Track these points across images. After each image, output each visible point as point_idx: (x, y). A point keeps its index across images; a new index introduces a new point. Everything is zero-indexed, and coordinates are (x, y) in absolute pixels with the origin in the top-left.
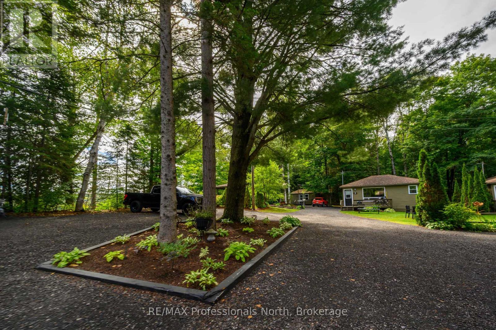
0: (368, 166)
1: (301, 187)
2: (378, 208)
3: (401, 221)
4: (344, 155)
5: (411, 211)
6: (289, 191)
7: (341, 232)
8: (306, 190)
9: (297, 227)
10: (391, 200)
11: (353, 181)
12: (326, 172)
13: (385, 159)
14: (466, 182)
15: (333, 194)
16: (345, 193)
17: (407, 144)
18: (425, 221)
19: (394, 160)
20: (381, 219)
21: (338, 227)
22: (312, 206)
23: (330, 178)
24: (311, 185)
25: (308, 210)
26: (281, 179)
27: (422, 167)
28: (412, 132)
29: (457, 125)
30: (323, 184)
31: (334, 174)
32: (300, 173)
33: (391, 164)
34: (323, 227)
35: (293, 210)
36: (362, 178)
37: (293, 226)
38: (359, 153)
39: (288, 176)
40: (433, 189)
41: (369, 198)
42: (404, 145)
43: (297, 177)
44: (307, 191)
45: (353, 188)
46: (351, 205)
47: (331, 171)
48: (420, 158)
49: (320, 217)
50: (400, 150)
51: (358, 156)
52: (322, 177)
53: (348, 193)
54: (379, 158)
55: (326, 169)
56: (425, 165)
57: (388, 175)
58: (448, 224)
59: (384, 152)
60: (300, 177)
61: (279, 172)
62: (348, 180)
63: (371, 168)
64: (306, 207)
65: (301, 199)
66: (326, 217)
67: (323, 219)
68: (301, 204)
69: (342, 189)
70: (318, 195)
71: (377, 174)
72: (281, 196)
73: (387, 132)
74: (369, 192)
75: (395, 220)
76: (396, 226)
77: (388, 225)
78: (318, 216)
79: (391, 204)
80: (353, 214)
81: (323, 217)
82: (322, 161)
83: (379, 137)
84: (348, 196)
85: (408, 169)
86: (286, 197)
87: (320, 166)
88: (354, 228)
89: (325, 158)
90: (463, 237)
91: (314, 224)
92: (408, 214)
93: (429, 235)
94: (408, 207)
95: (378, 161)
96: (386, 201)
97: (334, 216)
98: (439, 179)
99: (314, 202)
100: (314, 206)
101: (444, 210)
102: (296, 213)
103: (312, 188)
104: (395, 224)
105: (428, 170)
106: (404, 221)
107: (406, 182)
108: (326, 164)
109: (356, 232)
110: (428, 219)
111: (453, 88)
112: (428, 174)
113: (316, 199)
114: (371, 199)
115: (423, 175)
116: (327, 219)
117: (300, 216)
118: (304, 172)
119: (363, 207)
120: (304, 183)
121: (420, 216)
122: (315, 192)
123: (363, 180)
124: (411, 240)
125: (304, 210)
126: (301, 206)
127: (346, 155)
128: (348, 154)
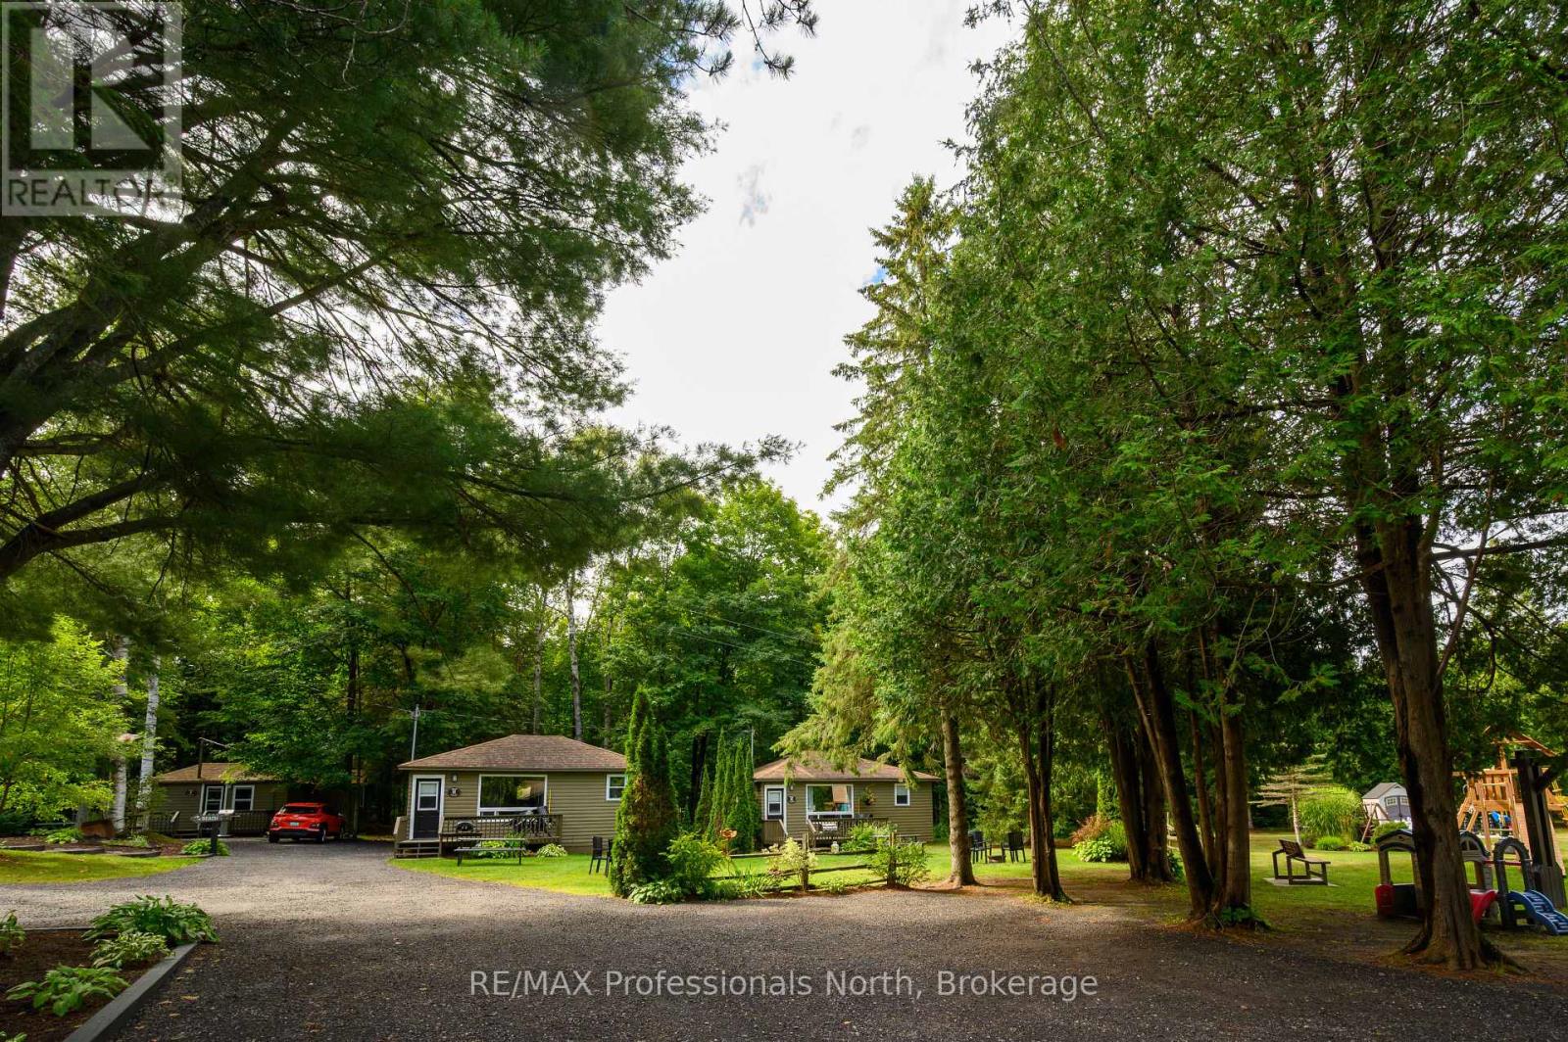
0: (507, 701)
1: (217, 754)
2: (522, 844)
3: (576, 885)
4: (431, 666)
5: (604, 856)
6: (147, 767)
7: (389, 944)
8: (247, 767)
9: (190, 947)
10: (560, 816)
11: (451, 747)
12: (351, 703)
13: (557, 681)
14: (722, 774)
15: (370, 788)
16: (417, 790)
17: (616, 652)
18: (630, 881)
19: (582, 690)
20: (523, 884)
21: (380, 927)
22: (265, 839)
23: (365, 725)
24: (271, 748)
25: (244, 860)
26: (111, 712)
27: (636, 733)
28: (631, 620)
29: (720, 628)
30: (331, 748)
31: (381, 712)
32: (222, 692)
33: (572, 702)
34: (317, 933)
35: (163, 864)
36: (483, 738)
37: (172, 943)
38: (481, 667)
39: (153, 699)
40: (653, 795)
41: (496, 810)
42: (610, 652)
43: (205, 702)
44: (250, 773)
45: (450, 772)
46: (436, 835)
47: (370, 697)
48: (634, 709)
49: (306, 888)
50: (598, 664)
51: (475, 676)
52: (328, 718)
53: (428, 790)
54: (542, 677)
55: (353, 690)
56: (642, 729)
57: (561, 738)
58: (673, 887)
59: (558, 659)
60: (217, 707)
61: (106, 673)
62: (433, 740)
63: (514, 707)
64: (233, 846)
65: (213, 808)
66: (328, 887)
67: (316, 897)
68: (208, 830)
69: (406, 775)
70: (298, 794)
71: (530, 732)
72: (95, 792)
73: (570, 601)
74: (500, 789)
75: (560, 885)
76: (561, 903)
77: (540, 903)
78: (293, 888)
79: (559, 831)
80: (438, 867)
81: (317, 888)
82: (337, 653)
83: (548, 609)
84: (428, 801)
85: (612, 724)
86: (122, 798)
87: (325, 674)
88: (437, 923)
89: (354, 644)
90: (695, 920)
91: (276, 923)
92: (595, 862)
93: (630, 923)
94: (597, 842)
95: (537, 685)
96: (546, 820)
97: (363, 883)
98: (667, 771)
99: (279, 824)
100: (275, 838)
101: (669, 852)
102: (180, 879)
103: (276, 759)
104: (561, 895)
105: (648, 743)
106: (583, 884)
107: (604, 766)
108: (353, 667)
109: (442, 938)
110: (636, 877)
111: (722, 534)
112: (646, 753)
113: (291, 810)
114: (502, 814)
115: (637, 755)
116: (334, 896)
117: (205, 891)
118: (248, 686)
119: (473, 844)
120: (239, 738)
121: (621, 869)
122: (288, 778)
123: (483, 747)
124: (589, 940)
125: (226, 860)
126: (206, 842)
127: (437, 663)
128: (446, 660)
